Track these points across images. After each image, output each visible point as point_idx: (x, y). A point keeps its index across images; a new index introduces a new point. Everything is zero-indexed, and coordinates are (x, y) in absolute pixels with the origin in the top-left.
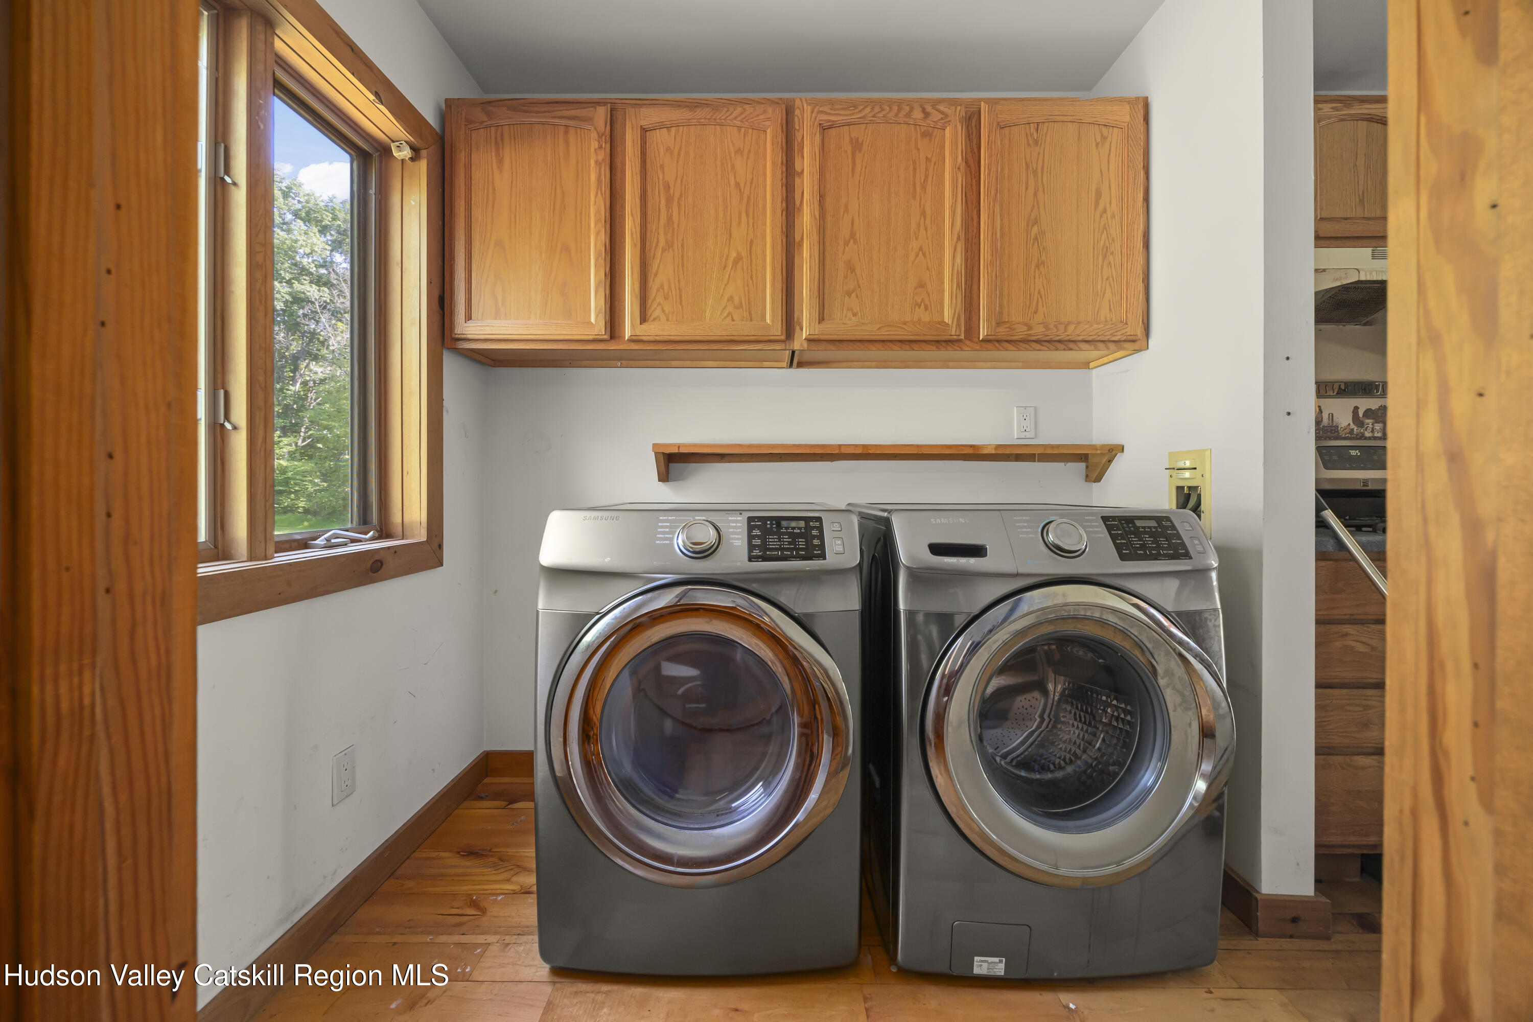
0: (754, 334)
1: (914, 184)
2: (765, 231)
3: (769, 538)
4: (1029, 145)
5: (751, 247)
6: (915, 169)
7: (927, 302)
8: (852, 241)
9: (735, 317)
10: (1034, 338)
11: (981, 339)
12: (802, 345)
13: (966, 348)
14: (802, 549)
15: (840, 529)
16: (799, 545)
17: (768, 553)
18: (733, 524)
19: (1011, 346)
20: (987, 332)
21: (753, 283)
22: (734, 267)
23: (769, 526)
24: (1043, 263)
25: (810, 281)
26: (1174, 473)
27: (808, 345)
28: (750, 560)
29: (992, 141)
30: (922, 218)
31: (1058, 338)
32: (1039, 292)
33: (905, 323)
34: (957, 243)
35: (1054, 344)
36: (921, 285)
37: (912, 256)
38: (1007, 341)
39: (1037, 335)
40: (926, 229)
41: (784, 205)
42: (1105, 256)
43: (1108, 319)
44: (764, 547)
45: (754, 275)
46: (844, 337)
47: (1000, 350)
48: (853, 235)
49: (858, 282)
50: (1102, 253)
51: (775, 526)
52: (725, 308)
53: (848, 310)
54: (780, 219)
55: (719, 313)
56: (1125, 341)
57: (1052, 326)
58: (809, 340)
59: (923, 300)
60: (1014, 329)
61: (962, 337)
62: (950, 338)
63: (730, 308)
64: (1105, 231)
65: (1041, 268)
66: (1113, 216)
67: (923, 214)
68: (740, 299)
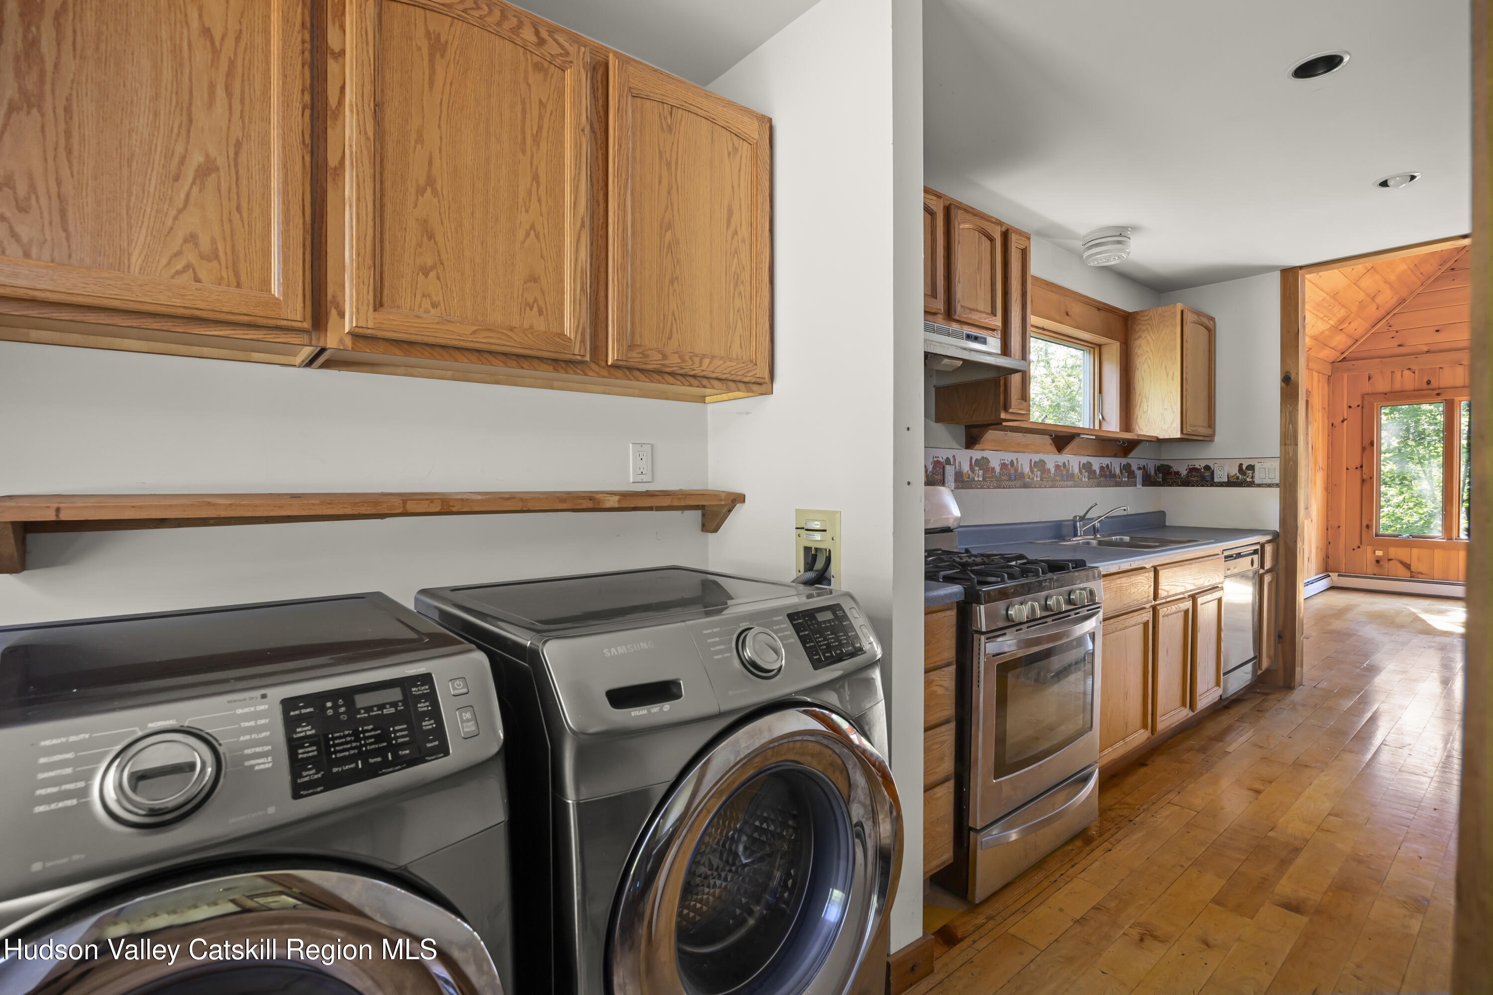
0: (245, 312)
1: (523, 132)
2: (268, 133)
3: (334, 739)
4: (662, 129)
5: (236, 154)
6: (524, 111)
7: (541, 303)
8: (429, 190)
9: (203, 274)
10: (668, 370)
11: (610, 363)
12: (341, 341)
13: (591, 373)
14: (403, 746)
15: (465, 690)
16: (396, 738)
17: (335, 770)
18: (247, 724)
19: (643, 376)
20: (618, 356)
21: (241, 217)
22: (198, 182)
23: (330, 712)
24: (677, 278)
25: (358, 239)
26: (803, 532)
27: (353, 343)
28: (296, 795)
29: (622, 109)
30: (535, 184)
31: (692, 373)
32: (673, 314)
33: (512, 329)
34: (581, 230)
35: (688, 378)
36: (534, 279)
37: (521, 235)
38: (639, 370)
39: (672, 367)
40: (539, 200)
41: (307, 98)
42: (736, 285)
43: (740, 357)
44: (325, 759)
45: (244, 205)
46: (418, 338)
47: (630, 380)
48: (431, 181)
49: (439, 256)
50: (734, 280)
51: (342, 709)
52: (178, 254)
53: (424, 296)
54: (299, 121)
55: (164, 261)
56: (754, 383)
57: (687, 358)
58: (357, 336)
59: (536, 300)
60: (648, 356)
61: (588, 358)
62: (572, 357)
63: (190, 256)
64: (736, 255)
65: (676, 284)
66: (743, 241)
67: (536, 178)
68: (213, 241)
